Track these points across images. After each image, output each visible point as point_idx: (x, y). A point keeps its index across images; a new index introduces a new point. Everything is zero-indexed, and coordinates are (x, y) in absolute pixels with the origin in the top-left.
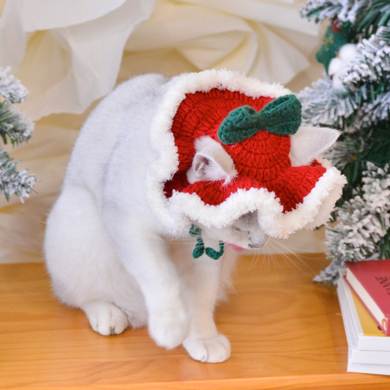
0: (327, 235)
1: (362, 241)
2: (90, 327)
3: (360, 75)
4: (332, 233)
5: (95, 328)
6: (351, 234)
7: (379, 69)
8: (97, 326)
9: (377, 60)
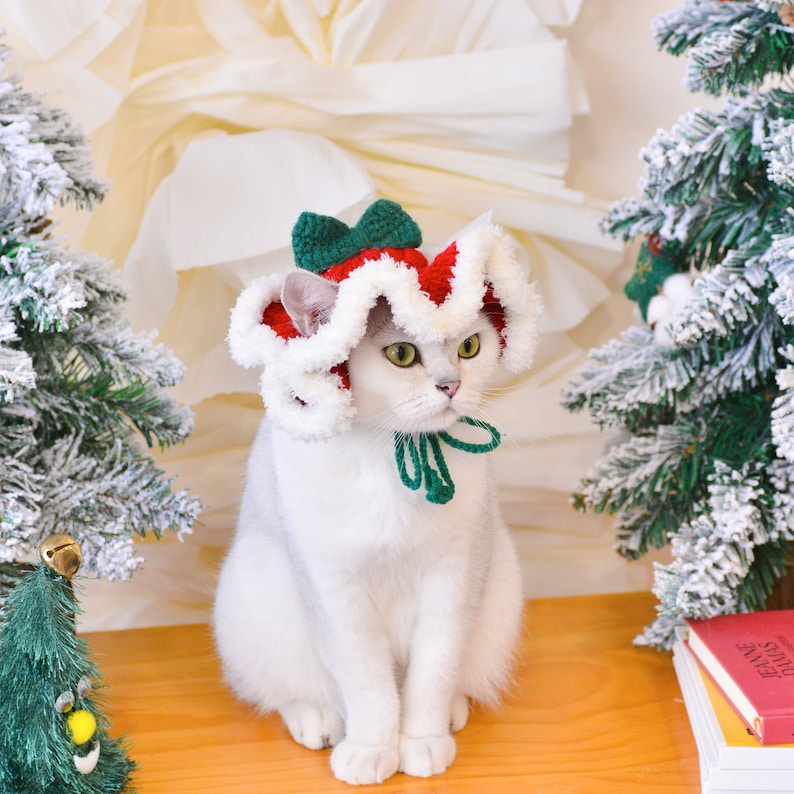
0: (657, 579)
1: (713, 589)
2: (290, 737)
3: (702, 330)
4: (666, 576)
5: (297, 739)
6: (695, 577)
7: (730, 319)
8: (302, 735)
9: (727, 305)
